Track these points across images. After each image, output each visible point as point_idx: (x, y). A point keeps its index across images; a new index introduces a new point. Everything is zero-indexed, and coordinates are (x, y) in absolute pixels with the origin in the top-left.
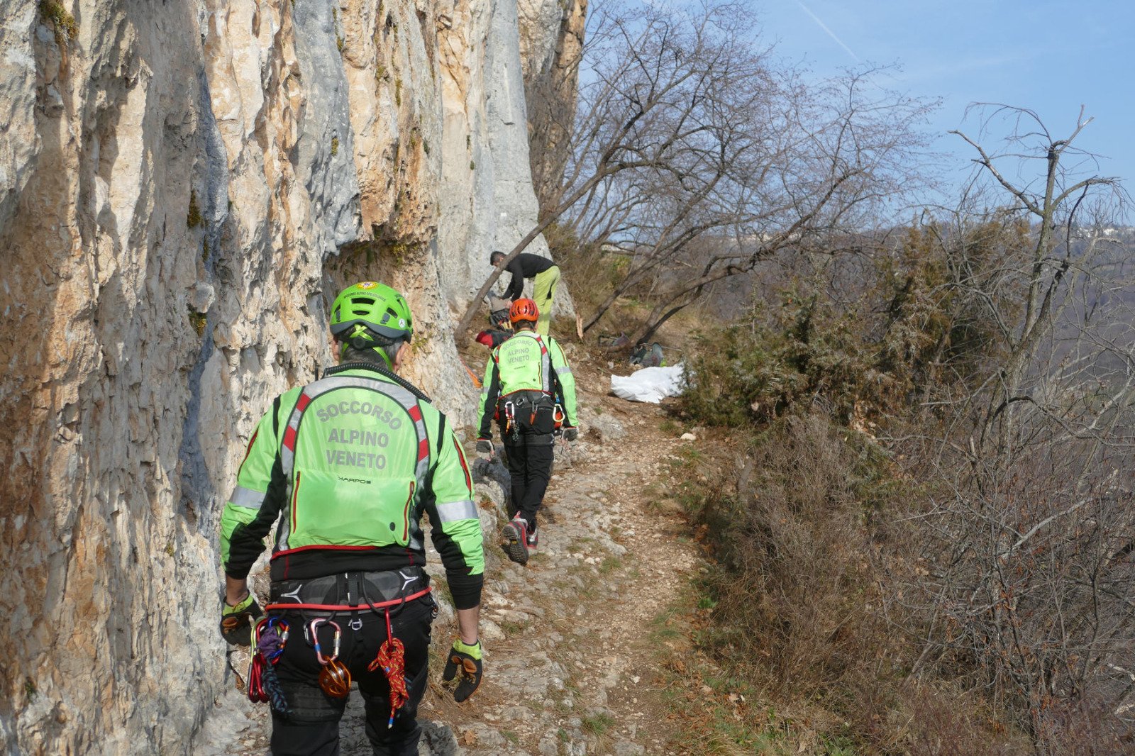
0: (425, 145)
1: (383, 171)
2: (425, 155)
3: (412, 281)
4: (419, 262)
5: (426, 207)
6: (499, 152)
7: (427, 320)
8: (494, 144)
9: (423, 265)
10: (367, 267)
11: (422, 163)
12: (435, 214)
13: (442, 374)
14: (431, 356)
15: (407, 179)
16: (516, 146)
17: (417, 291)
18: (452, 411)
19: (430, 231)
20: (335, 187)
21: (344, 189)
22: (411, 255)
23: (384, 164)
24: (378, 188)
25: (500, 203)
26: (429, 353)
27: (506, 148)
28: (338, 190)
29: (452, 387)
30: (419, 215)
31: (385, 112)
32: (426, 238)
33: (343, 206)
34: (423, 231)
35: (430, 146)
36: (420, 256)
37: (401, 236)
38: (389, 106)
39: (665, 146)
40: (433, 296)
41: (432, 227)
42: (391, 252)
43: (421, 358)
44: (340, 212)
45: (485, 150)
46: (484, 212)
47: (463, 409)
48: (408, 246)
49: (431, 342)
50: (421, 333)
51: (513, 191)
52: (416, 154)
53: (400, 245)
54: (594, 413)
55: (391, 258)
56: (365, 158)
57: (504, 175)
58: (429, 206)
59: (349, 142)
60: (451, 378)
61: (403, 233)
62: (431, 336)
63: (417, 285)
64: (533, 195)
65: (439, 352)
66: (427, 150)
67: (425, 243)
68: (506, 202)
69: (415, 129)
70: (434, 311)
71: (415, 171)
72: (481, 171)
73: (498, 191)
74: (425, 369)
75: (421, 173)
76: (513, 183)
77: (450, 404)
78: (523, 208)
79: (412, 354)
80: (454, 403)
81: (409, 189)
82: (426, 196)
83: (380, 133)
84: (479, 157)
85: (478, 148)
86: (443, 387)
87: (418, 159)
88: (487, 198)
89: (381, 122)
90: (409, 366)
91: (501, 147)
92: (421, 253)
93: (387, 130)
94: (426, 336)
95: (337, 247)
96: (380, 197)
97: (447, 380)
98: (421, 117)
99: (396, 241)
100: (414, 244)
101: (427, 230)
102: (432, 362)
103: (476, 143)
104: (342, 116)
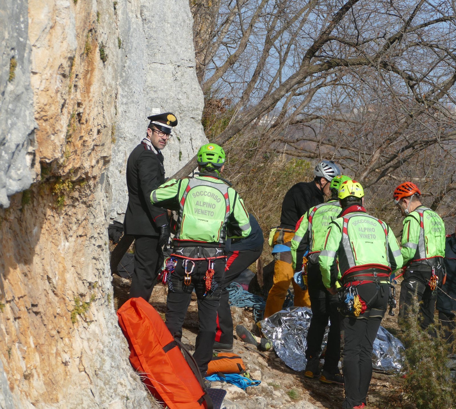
0: (102, 51)
1: (57, 91)
2: (101, 64)
3: (75, 227)
4: (84, 203)
5: (99, 132)
6: (154, 24)
7: (91, 279)
8: (146, 13)
9: (89, 206)
10: (21, 210)
11: (97, 73)
12: (109, 140)
13: (106, 350)
14: (92, 326)
15: (79, 96)
16: (176, 16)
17: (80, 240)
18: (117, 399)
19: (101, 162)
20: (9, 122)
21: (20, 124)
22: (76, 194)
23: (57, 83)
24: (49, 113)
25: (153, 95)
26: (91, 321)
27: (163, 20)
28: (13, 125)
29: (118, 367)
30: (91, 144)
31: (63, 15)
32: (96, 172)
33: (18, 146)
34: (94, 162)
35: (107, 51)
36: (87, 196)
37: (66, 170)
38: (67, 8)
39: (392, 41)
40: (100, 246)
41: (104, 158)
42: (52, 189)
43: (81, 329)
44: (13, 153)
45: (136, 22)
46: (132, 109)
47: (131, 396)
48: (73, 182)
49: (94, 307)
50: (82, 295)
51: (170, 79)
52: (90, 63)
53: (64, 182)
54: (287, 398)
55: (50, 198)
56: (37, 76)
57: (159, 56)
58: (103, 131)
59: (26, 62)
60: (116, 355)
61: (70, 167)
62: (93, 299)
63: (80, 233)
64: (197, 86)
65: (102, 321)
66: (103, 58)
67: (94, 178)
68: (160, 94)
69: (91, 31)
70: (99, 266)
71: (88, 85)
72: (130, 51)
73: (151, 78)
74: (86, 343)
75: (95, 88)
76: (171, 67)
77: (115, 390)
78: (184, 102)
79: (70, 324)
80: (120, 388)
81: (81, 110)
82: (101, 117)
83: (56, 43)
84: (127, 32)
85: (127, 20)
86: (107, 366)
87: (93, 70)
88: (137, 88)
89: (58, 29)
90: (66, 340)
91: (157, 18)
92: (88, 192)
93: (64, 39)
94: (88, 300)
95: (9, 197)
96: (53, 126)
97: (113, 357)
98: (98, 15)
99: (59, 177)
100: (81, 180)
101: (98, 162)
102: (95, 334)
103: (125, 13)
104: (20, 29)
